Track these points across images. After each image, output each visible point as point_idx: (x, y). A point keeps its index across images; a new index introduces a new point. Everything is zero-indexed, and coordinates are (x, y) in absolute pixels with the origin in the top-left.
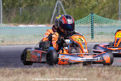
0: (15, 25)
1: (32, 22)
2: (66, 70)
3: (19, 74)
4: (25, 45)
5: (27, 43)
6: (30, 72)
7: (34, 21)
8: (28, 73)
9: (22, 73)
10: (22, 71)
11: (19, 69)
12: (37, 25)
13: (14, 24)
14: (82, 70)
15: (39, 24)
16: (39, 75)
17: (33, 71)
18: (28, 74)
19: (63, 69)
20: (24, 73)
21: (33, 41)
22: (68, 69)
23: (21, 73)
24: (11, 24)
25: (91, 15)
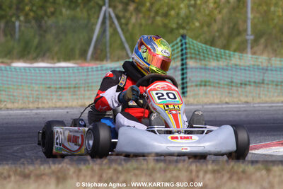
1: (44, 55)
2: (115, 170)
3: (5, 178)
4: (26, 109)
5: (31, 106)
6: (32, 176)
7: (48, 54)
8: (26, 176)
9: (13, 178)
10: (11, 173)
11: (7, 167)
12: (55, 63)
14: (154, 170)
15: (59, 61)
18: (26, 181)
19: (110, 168)
20: (18, 177)
21: (45, 101)
22: (120, 168)
23: (9, 176)
25: (181, 41)
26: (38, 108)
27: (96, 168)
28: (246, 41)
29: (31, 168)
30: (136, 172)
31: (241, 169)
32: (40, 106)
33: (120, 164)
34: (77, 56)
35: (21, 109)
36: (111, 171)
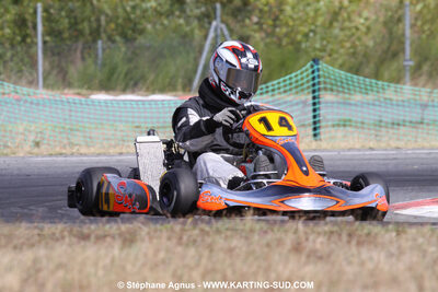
0: (79, 94)
1: (136, 84)
2: (202, 231)
3: (57, 240)
4: (105, 154)
6: (93, 237)
7: (140, 85)
8: (85, 237)
9: (67, 240)
10: (66, 233)
12: (147, 96)
13: (76, 91)
14: (252, 231)
15: (153, 93)
16: (117, 244)
17: (100, 233)
18: (83, 243)
19: (194, 228)
20: (74, 240)
22: (207, 228)
23: (63, 238)
24: (66, 91)
25: (312, 66)
26: (121, 154)
27: (178, 228)
28: (405, 66)
29: (93, 227)
30: (229, 233)
31: (365, 231)
32: (124, 151)
33: (209, 223)
34: (179, 87)
35: (99, 155)
36: (196, 232)
